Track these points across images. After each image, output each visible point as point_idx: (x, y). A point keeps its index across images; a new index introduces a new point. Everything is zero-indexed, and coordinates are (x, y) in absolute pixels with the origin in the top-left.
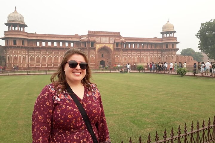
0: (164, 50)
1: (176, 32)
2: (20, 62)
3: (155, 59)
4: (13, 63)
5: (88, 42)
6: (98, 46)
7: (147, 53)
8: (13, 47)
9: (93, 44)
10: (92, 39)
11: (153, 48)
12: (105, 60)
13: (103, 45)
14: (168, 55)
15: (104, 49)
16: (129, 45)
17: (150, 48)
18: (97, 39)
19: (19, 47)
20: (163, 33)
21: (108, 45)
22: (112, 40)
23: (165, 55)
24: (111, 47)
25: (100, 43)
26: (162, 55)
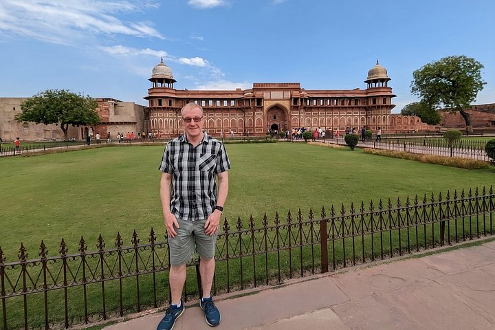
0: (369, 107)
1: (390, 79)
2: (166, 127)
3: (356, 121)
4: (158, 129)
5: (253, 99)
6: (267, 105)
7: (343, 113)
8: (158, 108)
9: (259, 100)
10: (258, 94)
11: (353, 104)
12: (277, 123)
13: (274, 103)
14: (377, 115)
15: (277, 108)
16: (315, 101)
17: (347, 106)
18: (266, 95)
19: (164, 108)
20: (368, 82)
21: (281, 103)
22: (288, 95)
23: (371, 115)
24: (286, 104)
25: (270, 100)
26: (366, 116)
